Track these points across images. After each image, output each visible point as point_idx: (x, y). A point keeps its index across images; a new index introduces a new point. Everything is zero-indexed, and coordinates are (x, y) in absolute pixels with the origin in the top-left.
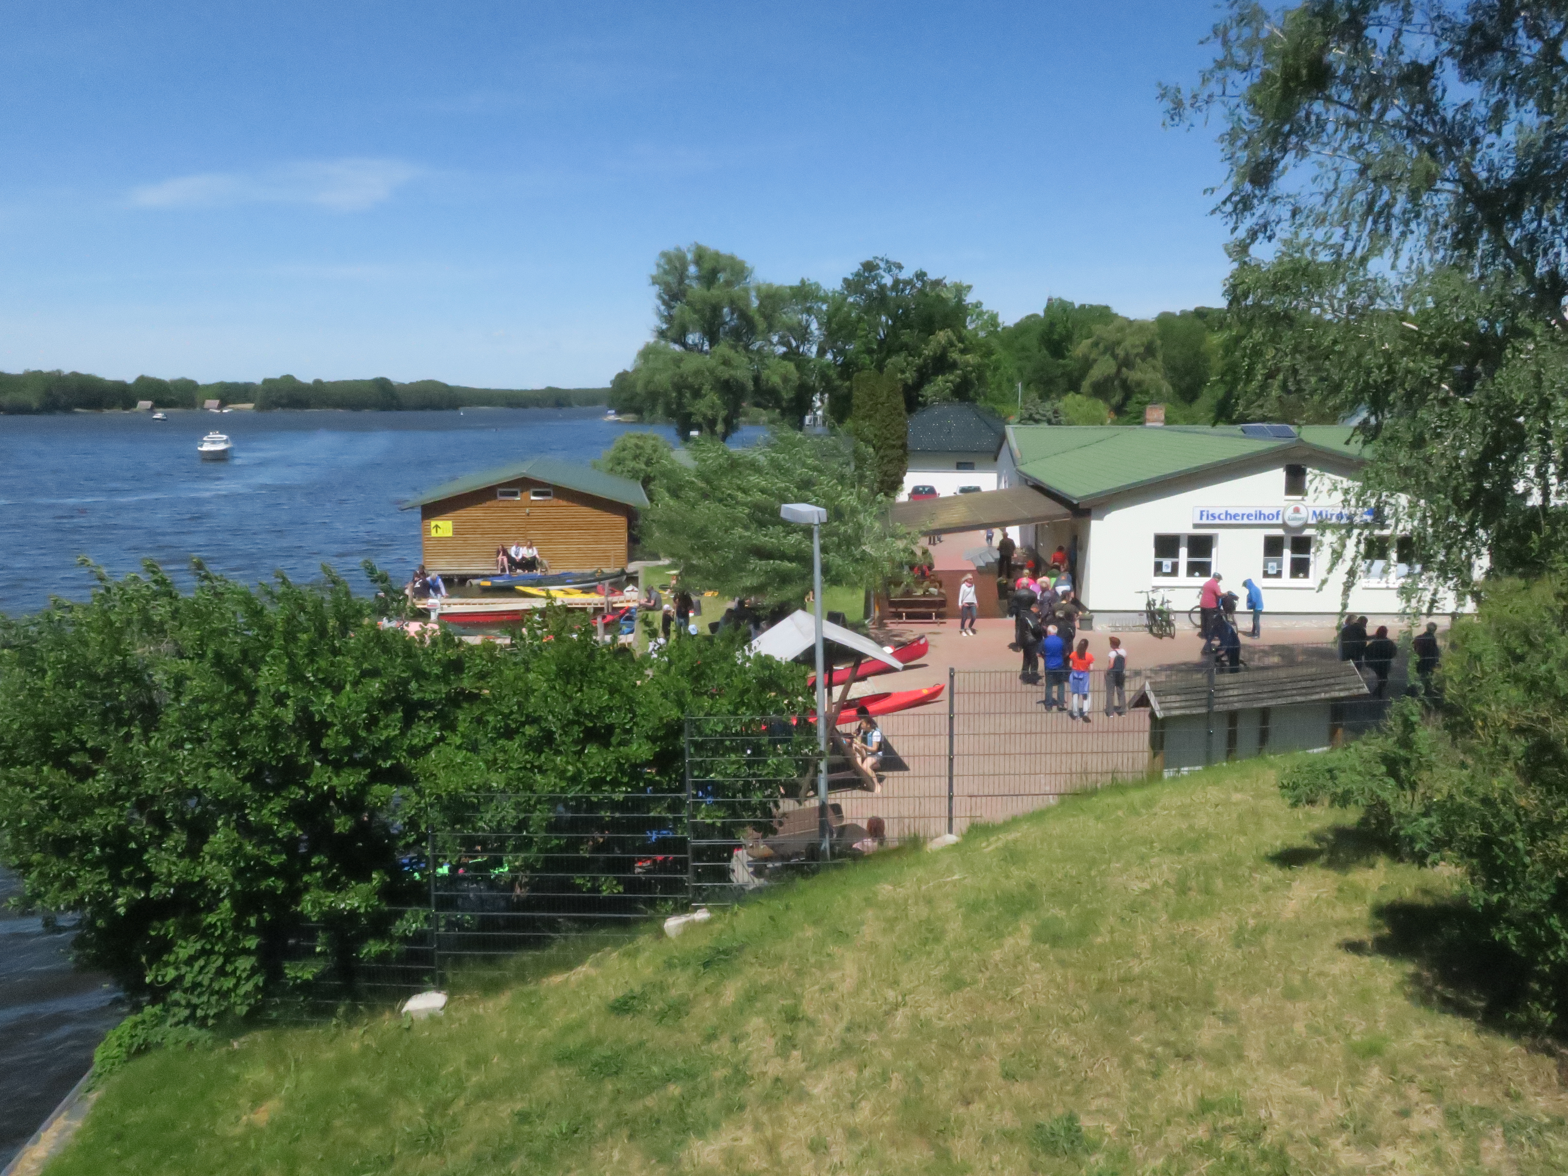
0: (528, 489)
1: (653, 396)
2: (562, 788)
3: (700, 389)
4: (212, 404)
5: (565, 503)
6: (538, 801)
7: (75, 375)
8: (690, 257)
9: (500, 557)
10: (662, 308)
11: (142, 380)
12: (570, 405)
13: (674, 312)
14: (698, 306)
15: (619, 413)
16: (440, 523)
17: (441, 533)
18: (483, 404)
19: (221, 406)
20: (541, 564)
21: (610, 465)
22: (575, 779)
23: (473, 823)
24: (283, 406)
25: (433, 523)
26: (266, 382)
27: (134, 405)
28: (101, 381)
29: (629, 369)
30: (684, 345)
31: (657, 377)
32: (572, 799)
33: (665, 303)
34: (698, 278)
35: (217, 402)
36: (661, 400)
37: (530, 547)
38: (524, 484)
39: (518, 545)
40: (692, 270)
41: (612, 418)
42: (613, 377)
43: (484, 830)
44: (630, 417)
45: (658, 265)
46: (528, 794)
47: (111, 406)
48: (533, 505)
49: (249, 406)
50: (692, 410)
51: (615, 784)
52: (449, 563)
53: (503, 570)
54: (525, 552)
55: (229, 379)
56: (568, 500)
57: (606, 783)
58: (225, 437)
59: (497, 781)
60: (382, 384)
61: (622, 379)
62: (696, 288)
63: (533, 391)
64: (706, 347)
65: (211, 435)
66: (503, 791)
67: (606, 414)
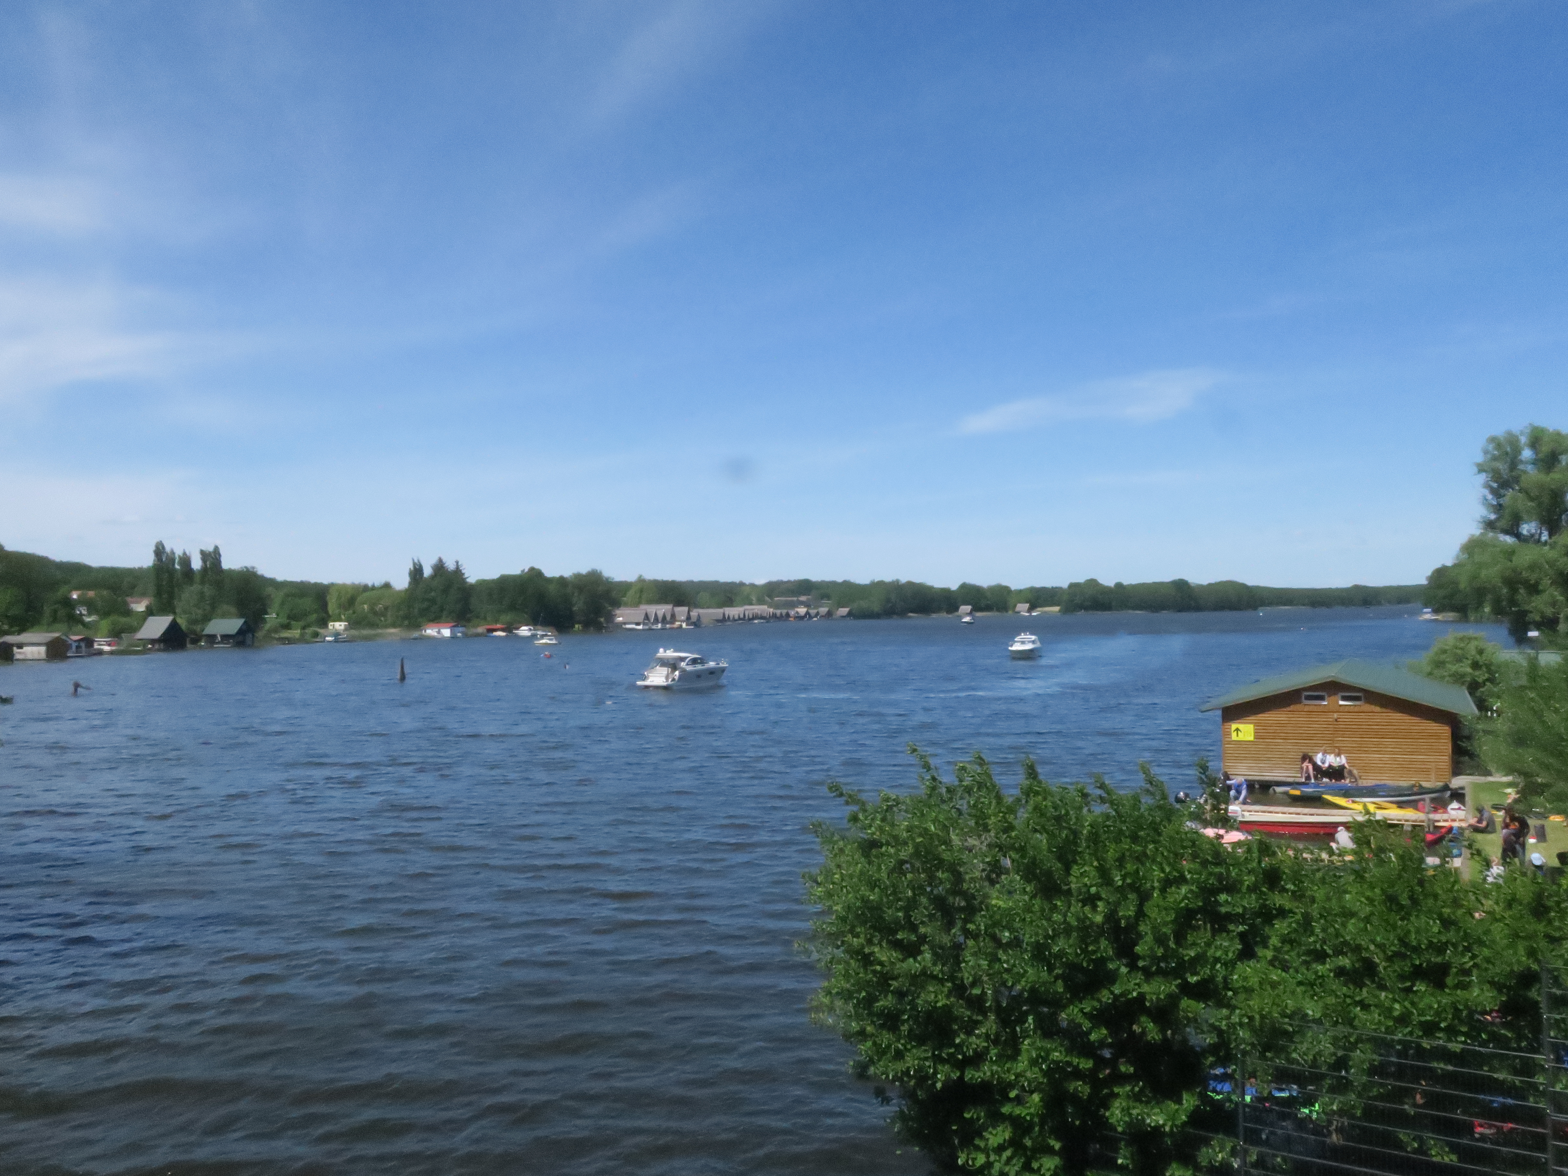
0: (1335, 694)
1: (1480, 593)
2: (1387, 1028)
3: (1537, 584)
4: (1022, 608)
5: (1378, 709)
6: (1359, 1040)
7: (910, 584)
8: (1523, 440)
9: (1306, 764)
10: (1490, 497)
11: (964, 586)
12: (1379, 603)
13: (1505, 501)
14: (1534, 493)
15: (1436, 611)
16: (1241, 726)
17: (1241, 737)
18: (1285, 605)
19: (1030, 610)
20: (1350, 773)
21: (1429, 669)
22: (1403, 1020)
23: (1289, 1053)
24: (1086, 609)
25: (1234, 726)
26: (1072, 586)
27: (957, 609)
28: (931, 588)
29: (1449, 563)
30: (1518, 536)
31: (1484, 573)
32: (1400, 1042)
33: (1493, 491)
34: (1535, 462)
35: (1027, 605)
36: (1489, 597)
37: (1339, 755)
38: (1333, 687)
39: (1325, 753)
40: (1527, 454)
41: (1428, 616)
42: (1429, 573)
43: (1298, 1063)
44: (1451, 616)
45: (1486, 452)
46: (1347, 1030)
47: (938, 610)
48: (1340, 709)
49: (1056, 609)
50: (1527, 608)
51: (1452, 1032)
52: (1250, 768)
53: (1308, 778)
54: (1332, 760)
55: (1038, 584)
56: (1382, 706)
57: (1441, 1030)
58: (1033, 637)
59: (1312, 1010)
60: (1181, 585)
61: (1440, 575)
62: (1532, 474)
63: (1337, 590)
64: (1545, 537)
65: (1023, 636)
66: (1318, 1022)
67: (1421, 613)
